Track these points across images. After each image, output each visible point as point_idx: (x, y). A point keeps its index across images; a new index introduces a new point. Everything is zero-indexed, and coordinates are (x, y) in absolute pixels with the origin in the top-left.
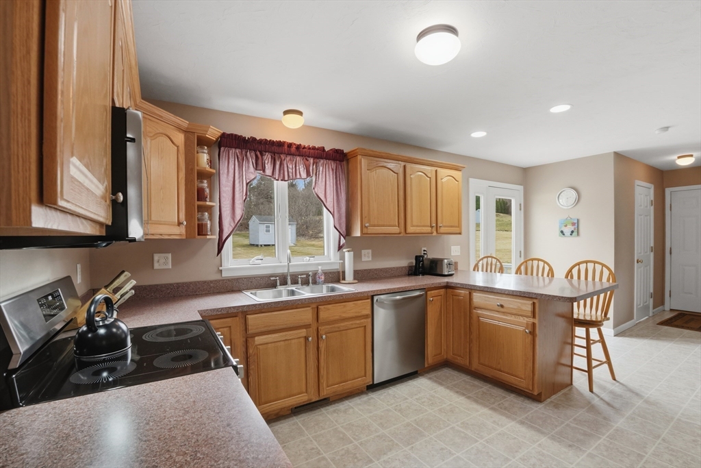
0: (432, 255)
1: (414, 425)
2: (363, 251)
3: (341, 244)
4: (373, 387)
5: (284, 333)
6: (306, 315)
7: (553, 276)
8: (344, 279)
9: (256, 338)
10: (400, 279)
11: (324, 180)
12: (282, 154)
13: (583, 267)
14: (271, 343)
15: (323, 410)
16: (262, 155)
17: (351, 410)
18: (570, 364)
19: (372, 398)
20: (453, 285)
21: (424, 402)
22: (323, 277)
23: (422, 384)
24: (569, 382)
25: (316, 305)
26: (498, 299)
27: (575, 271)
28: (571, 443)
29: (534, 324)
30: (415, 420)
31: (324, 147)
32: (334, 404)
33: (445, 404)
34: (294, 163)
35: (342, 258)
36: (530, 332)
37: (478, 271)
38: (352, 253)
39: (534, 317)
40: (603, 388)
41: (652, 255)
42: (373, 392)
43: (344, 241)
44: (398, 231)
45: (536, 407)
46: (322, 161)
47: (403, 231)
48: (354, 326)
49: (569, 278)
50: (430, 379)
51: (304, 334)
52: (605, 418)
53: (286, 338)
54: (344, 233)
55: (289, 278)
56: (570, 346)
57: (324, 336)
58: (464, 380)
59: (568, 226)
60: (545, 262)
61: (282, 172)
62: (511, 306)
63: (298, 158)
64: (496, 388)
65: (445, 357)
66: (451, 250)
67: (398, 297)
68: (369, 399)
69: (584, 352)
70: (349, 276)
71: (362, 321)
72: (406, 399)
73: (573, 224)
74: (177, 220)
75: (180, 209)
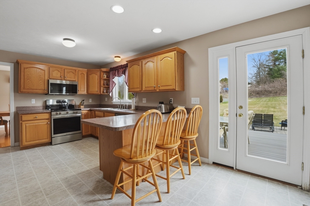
2: (143, 99)
44: (139, 90)
55: (121, 106)
66: (191, 100)
74: (97, 90)
75: (97, 88)
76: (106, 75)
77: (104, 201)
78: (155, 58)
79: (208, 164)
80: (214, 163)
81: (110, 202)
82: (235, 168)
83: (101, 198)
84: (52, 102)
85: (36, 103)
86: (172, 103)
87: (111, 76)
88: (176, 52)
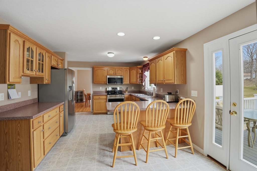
2: (161, 89)
47: (156, 82)
66: (191, 93)
74: (135, 81)
75: (136, 79)
76: (141, 70)
77: (108, 152)
78: (163, 57)
79: (202, 155)
80: (208, 156)
81: (110, 153)
82: (228, 168)
83: (108, 150)
84: (110, 89)
85: (102, 89)
86: (178, 93)
87: (144, 71)
88: (174, 52)
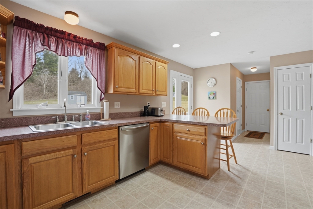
0: (152, 106)
1: (144, 204)
2: (115, 103)
3: (102, 98)
4: (119, 181)
5: (55, 154)
6: (73, 140)
7: (209, 116)
8: (103, 118)
9: (30, 159)
10: (136, 118)
11: (92, 59)
12: (63, 39)
13: (222, 111)
14: (44, 161)
15: (86, 201)
16: (48, 37)
17: (105, 199)
18: (219, 158)
19: (118, 188)
20: (164, 121)
21: (149, 187)
22: (89, 117)
23: (148, 175)
24: (219, 167)
25: (80, 133)
26: (187, 127)
27: (219, 113)
28: (227, 202)
29: (205, 139)
30: (144, 200)
31: (92, 40)
32: (94, 195)
33: (161, 187)
34: (72, 46)
35: (102, 106)
36: (204, 144)
37: (174, 114)
38: (108, 103)
39: (206, 135)
40: (234, 169)
41: (241, 108)
42: (119, 184)
43: (104, 96)
44: (135, 92)
45: (207, 183)
46: (91, 48)
47: (137, 91)
48: (107, 145)
49: (216, 116)
50: (152, 172)
51: (71, 153)
52: (238, 185)
53: (57, 157)
54: (104, 92)
55: (66, 117)
56: (219, 149)
57: (86, 153)
58: (169, 171)
59: (212, 95)
60: (205, 109)
61: (63, 50)
62: (194, 130)
63: (75, 44)
64: (186, 174)
65: (159, 159)
66: (161, 104)
67: (134, 127)
68: (117, 189)
69: (225, 152)
70: (106, 116)
71: (112, 142)
72: (139, 186)
73: (214, 94)
